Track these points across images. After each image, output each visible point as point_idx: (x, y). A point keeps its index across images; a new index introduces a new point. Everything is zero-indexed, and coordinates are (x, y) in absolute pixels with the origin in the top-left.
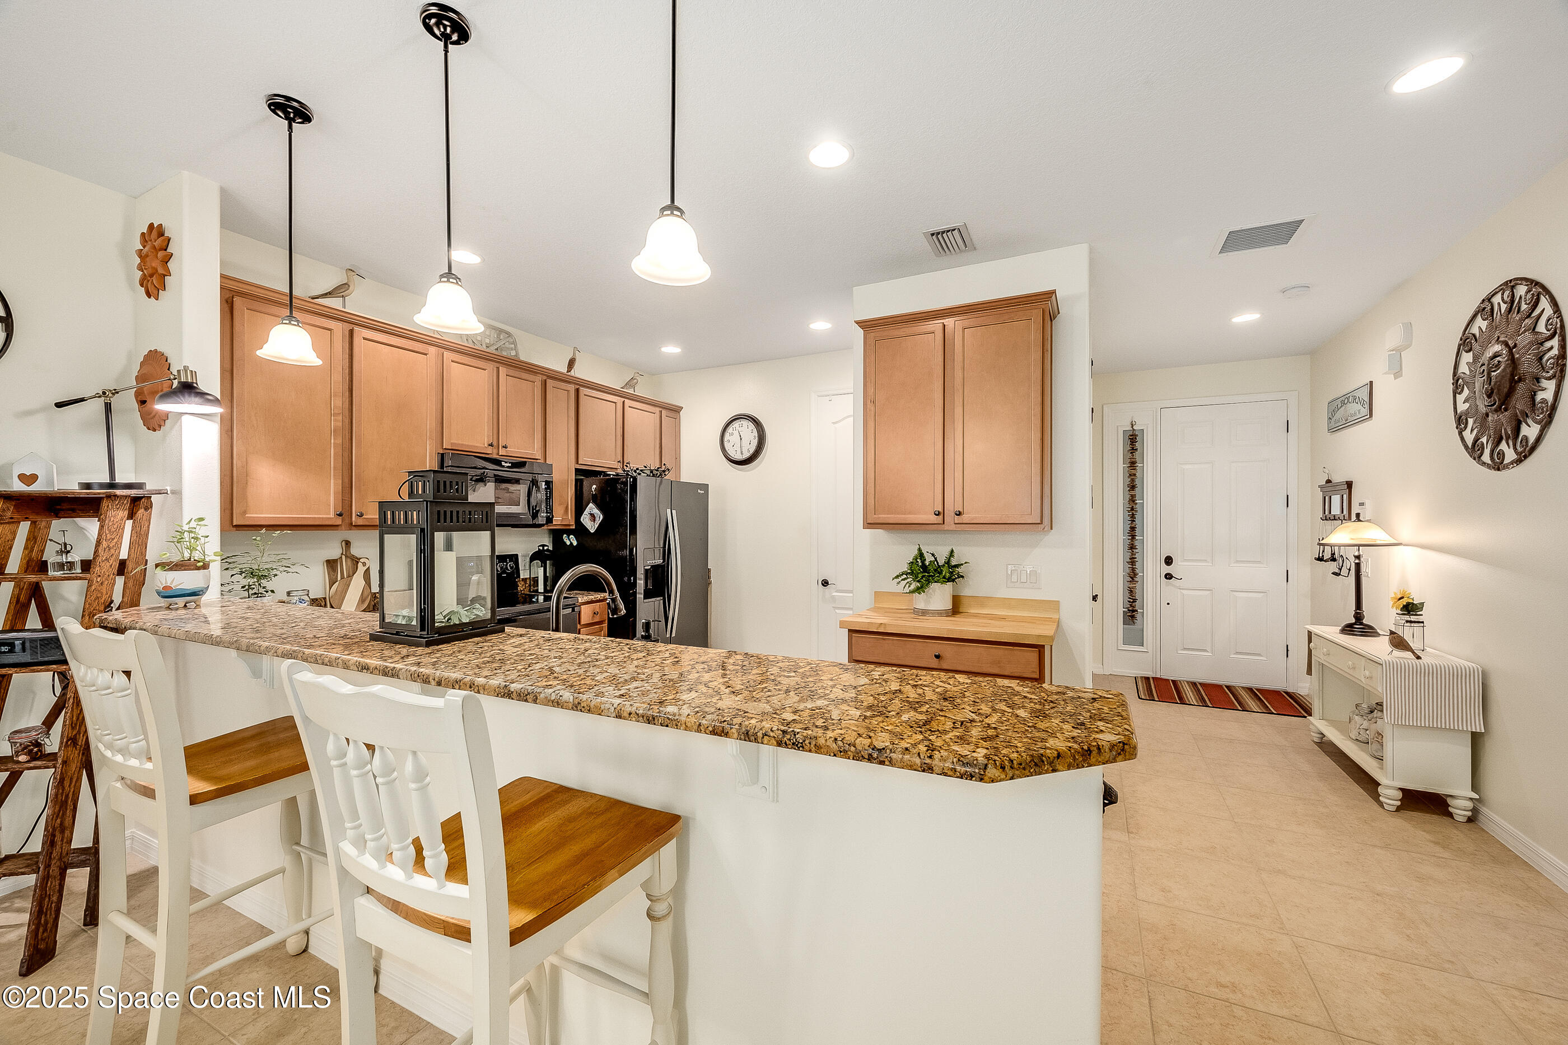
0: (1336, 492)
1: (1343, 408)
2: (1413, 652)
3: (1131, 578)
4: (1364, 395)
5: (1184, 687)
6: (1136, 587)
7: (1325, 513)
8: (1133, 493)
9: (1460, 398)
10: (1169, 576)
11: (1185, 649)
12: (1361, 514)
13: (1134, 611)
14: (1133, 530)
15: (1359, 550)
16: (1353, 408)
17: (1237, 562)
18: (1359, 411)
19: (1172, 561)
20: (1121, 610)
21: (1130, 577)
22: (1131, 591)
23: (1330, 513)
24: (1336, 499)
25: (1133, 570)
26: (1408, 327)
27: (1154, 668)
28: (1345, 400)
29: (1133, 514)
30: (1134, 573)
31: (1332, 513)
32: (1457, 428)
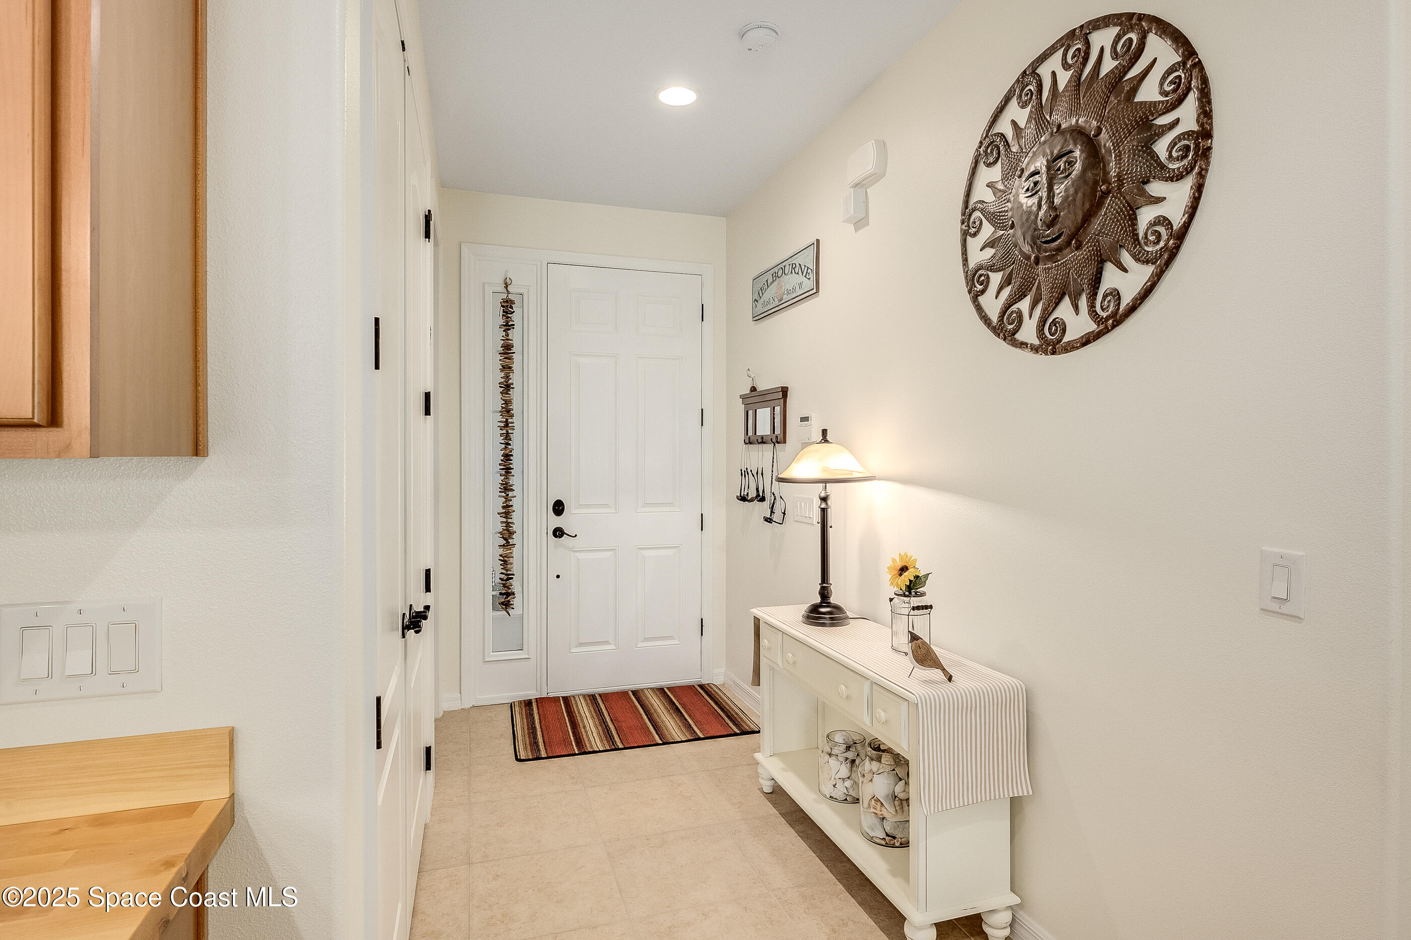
0: (764, 403)
1: (776, 283)
2: (944, 670)
3: (505, 539)
4: (808, 260)
5: (580, 706)
6: (511, 553)
7: (747, 434)
8: (507, 397)
9: (974, 244)
10: (558, 533)
11: (581, 645)
12: (828, 431)
13: (508, 594)
14: (507, 460)
15: (826, 488)
16: (792, 281)
17: (646, 505)
18: (800, 284)
19: (563, 509)
20: (490, 593)
21: (503, 538)
22: (505, 561)
23: (755, 434)
24: (764, 414)
25: (508, 525)
26: (882, 147)
27: (539, 680)
28: (777, 272)
29: (507, 433)
30: (508, 531)
31: (757, 434)
32: (970, 292)
